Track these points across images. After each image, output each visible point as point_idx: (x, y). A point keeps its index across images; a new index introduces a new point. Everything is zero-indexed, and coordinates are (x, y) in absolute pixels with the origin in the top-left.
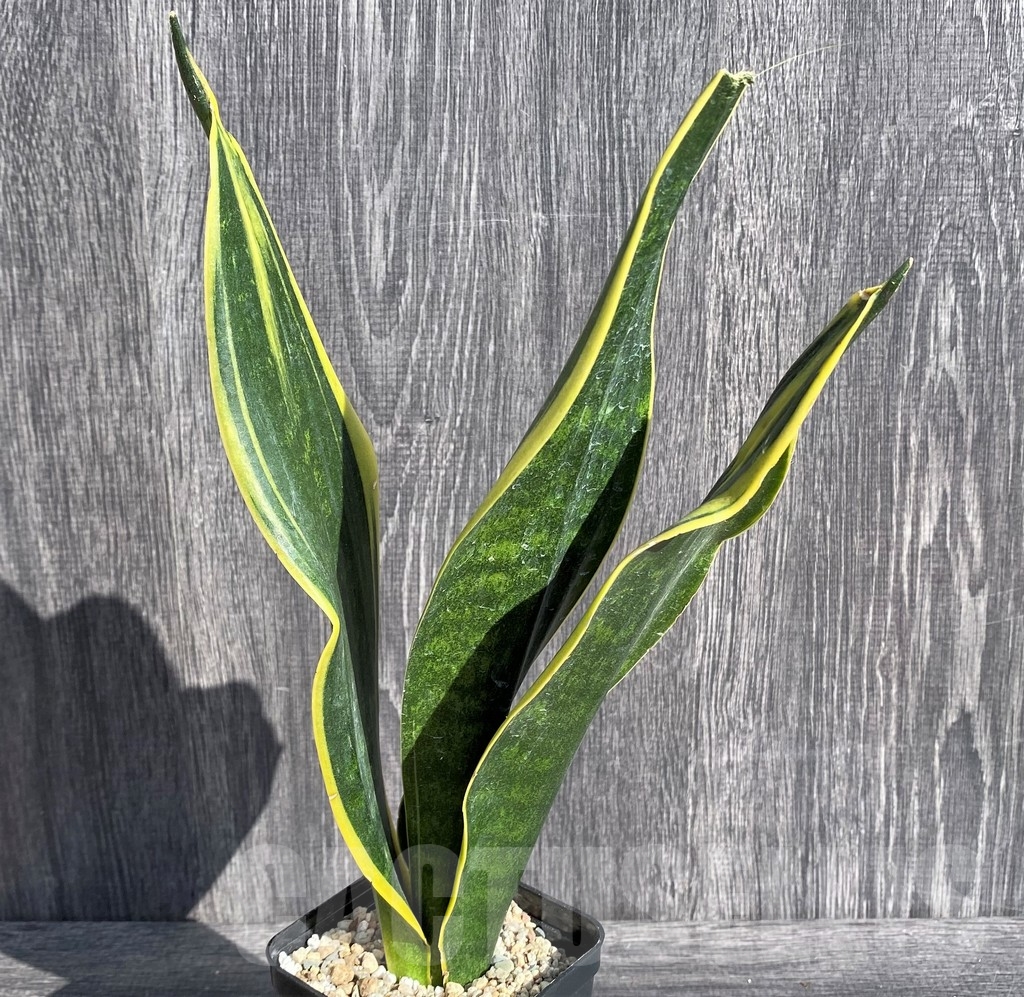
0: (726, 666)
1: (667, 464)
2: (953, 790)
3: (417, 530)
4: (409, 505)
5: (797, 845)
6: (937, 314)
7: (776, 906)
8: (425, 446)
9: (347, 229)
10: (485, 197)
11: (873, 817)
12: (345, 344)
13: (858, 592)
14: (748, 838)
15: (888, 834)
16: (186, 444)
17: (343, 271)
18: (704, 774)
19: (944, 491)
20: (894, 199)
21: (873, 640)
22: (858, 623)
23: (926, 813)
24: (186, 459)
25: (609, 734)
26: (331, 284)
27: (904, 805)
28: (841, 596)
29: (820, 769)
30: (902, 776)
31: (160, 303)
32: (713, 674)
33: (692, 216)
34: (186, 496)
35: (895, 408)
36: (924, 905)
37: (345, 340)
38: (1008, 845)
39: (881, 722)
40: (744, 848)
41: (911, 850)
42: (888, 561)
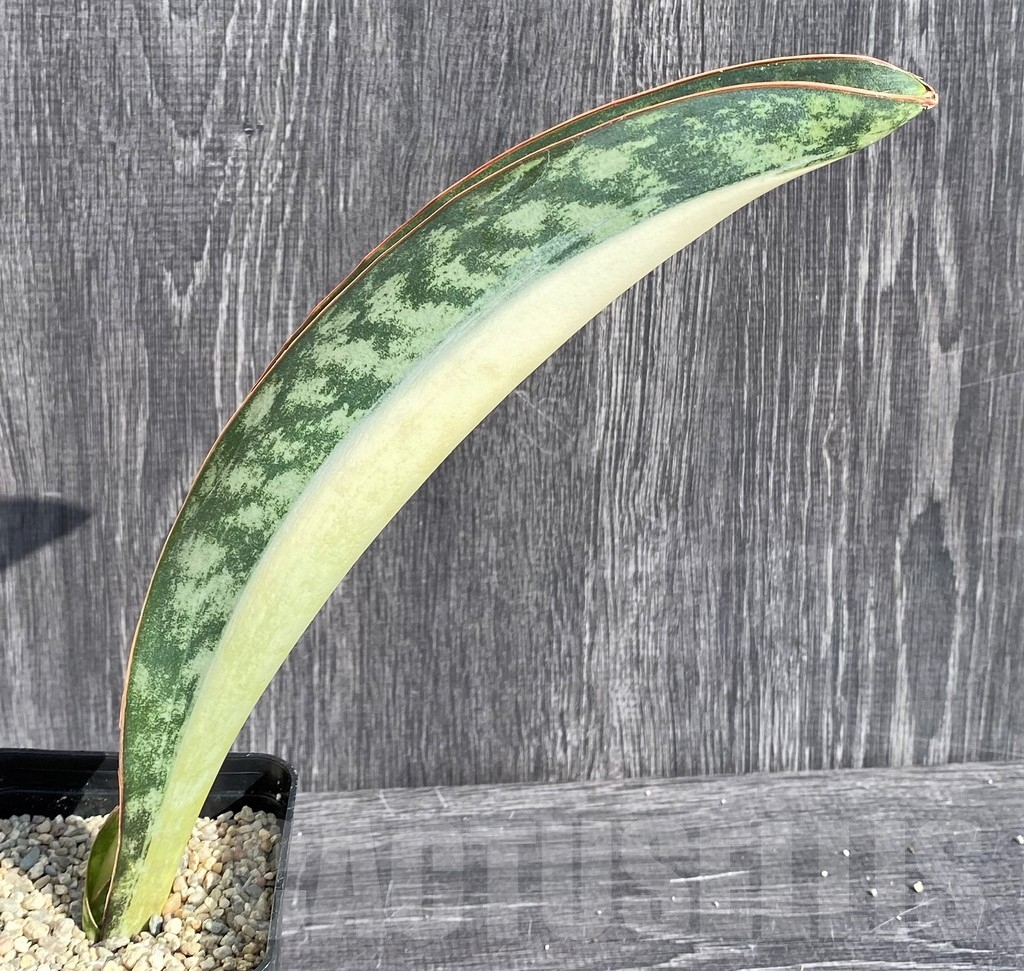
0: (633, 449)
2: (918, 601)
3: (233, 278)
4: (222, 245)
5: (722, 678)
7: (696, 759)
8: (244, 164)
11: (817, 639)
12: (136, 26)
13: (801, 349)
14: (660, 671)
15: (836, 660)
18: (605, 590)
19: (910, 217)
21: (819, 411)
22: (801, 389)
23: (885, 632)
25: (484, 542)
27: (857, 622)
28: (780, 355)
29: (752, 578)
30: (854, 585)
32: (617, 459)
36: (881, 750)
37: (136, 21)
38: (985, 669)
39: (829, 517)
40: (656, 684)
41: (866, 679)
42: (839, 309)
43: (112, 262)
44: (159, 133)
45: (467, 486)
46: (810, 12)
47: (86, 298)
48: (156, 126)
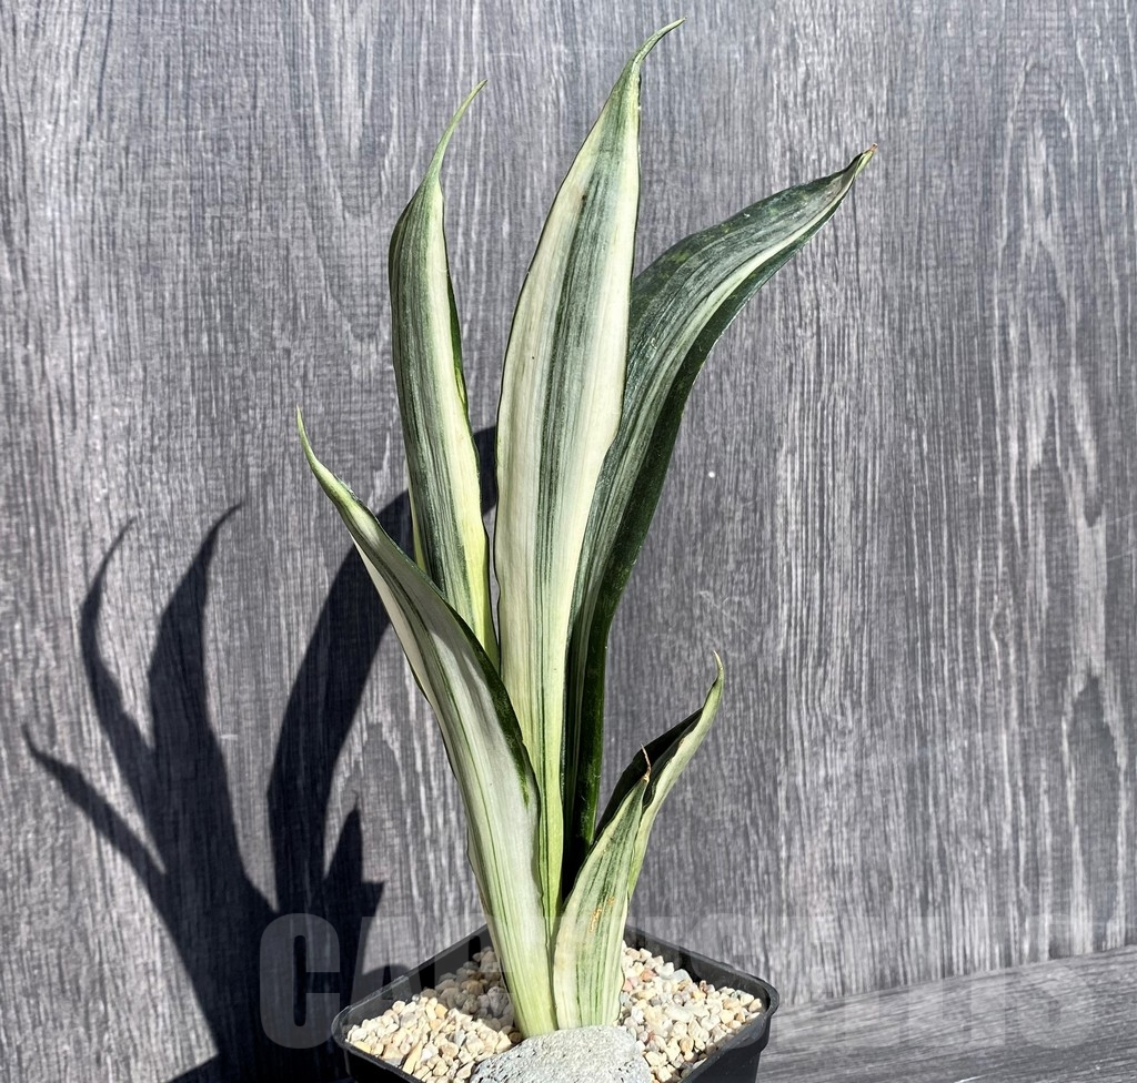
0: (816, 646)
1: (733, 378)
2: (1086, 780)
5: (914, 880)
6: (1028, 172)
9: (309, 65)
10: (492, 23)
11: (998, 830)
12: (309, 226)
13: (964, 532)
14: (855, 880)
15: (1017, 850)
16: (80, 377)
17: (303, 124)
18: (798, 799)
19: (1051, 395)
20: (973, 34)
21: (984, 593)
22: (967, 573)
23: (1059, 815)
24: (81, 399)
26: (287, 141)
27: (1033, 808)
28: (945, 539)
29: (935, 772)
30: (1028, 770)
31: (43, 172)
32: (801, 659)
33: (747, 51)
34: (82, 456)
35: (991, 292)
37: (309, 220)
39: (1000, 701)
40: (852, 894)
41: (1045, 867)
42: (995, 490)
43: (289, 475)
44: (335, 336)
45: (657, 697)
46: (949, 200)
47: (262, 517)
48: (331, 329)
